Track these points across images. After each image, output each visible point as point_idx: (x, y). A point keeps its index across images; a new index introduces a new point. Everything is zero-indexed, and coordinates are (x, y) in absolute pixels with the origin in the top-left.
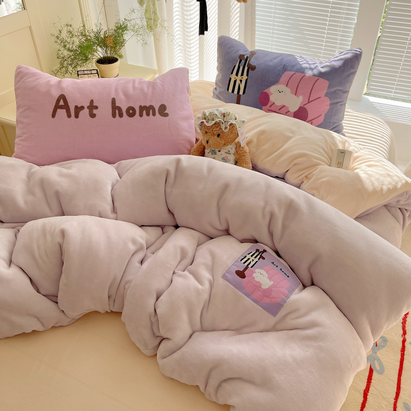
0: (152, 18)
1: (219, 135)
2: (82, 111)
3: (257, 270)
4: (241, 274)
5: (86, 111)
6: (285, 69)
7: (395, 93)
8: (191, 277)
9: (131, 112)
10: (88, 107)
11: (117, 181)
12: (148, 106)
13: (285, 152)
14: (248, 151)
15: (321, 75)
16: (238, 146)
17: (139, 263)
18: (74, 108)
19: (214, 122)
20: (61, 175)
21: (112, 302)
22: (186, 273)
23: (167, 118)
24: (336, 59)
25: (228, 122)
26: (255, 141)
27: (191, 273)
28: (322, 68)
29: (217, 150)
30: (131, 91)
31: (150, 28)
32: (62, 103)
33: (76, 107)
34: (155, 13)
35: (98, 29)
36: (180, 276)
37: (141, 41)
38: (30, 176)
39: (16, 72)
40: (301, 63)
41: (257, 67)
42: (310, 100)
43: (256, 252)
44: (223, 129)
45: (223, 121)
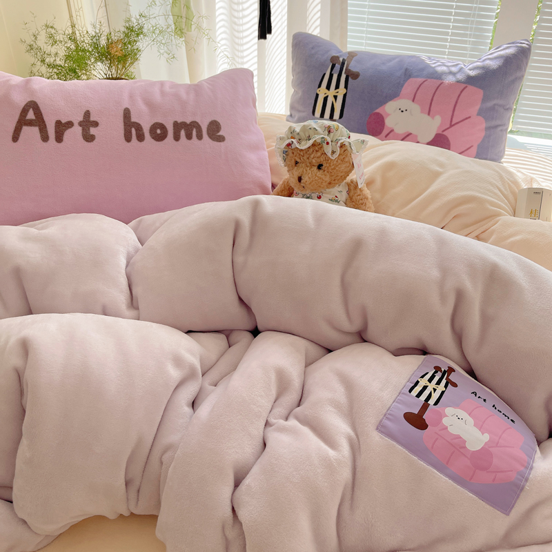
0: (184, 15)
1: (320, 167)
2: (70, 130)
3: (449, 411)
4: (417, 421)
5: (77, 130)
6: (408, 74)
8: (306, 430)
9: (159, 131)
10: (80, 124)
11: (137, 251)
12: (188, 122)
13: (435, 196)
14: (369, 197)
15: (470, 80)
16: (353, 187)
17: (188, 406)
18: (54, 125)
19: (311, 142)
20: (27, 238)
21: (133, 495)
22: (293, 422)
23: (222, 143)
24: (490, 56)
25: (337, 141)
27: (305, 422)
28: (470, 70)
29: (315, 196)
30: (157, 97)
33: (58, 123)
34: (188, 7)
35: (98, 31)
36: (282, 430)
37: (165, 54)
40: (434, 66)
41: (361, 74)
42: (453, 123)
43: (436, 372)
44: (329, 154)
45: (329, 140)
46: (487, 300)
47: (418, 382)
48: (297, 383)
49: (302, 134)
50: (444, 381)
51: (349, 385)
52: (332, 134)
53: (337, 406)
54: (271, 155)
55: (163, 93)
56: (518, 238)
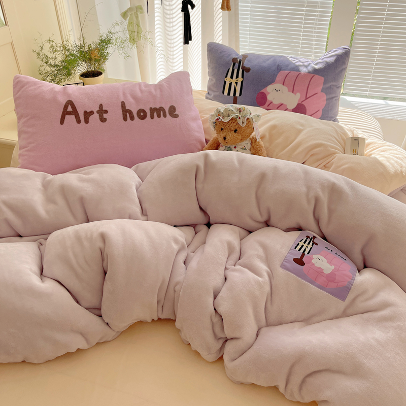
0: (136, 31)
1: (235, 131)
2: (92, 116)
3: (315, 256)
4: (300, 262)
5: (96, 116)
6: (279, 68)
7: (370, 91)
8: (246, 270)
9: (142, 114)
10: (98, 112)
11: (140, 185)
12: (158, 107)
13: (299, 144)
14: (263, 146)
15: (316, 72)
16: (253, 141)
18: (83, 114)
19: (230, 118)
20: (82, 180)
21: (160, 309)
22: (238, 267)
23: (177, 119)
24: (327, 56)
25: (245, 117)
26: (267, 136)
27: (245, 266)
29: (232, 147)
30: (139, 94)
31: (133, 40)
32: (70, 109)
33: (85, 112)
34: (138, 25)
35: (82, 43)
36: (233, 271)
37: (123, 54)
38: (46, 186)
39: (14, 82)
40: (294, 62)
41: (251, 69)
42: (307, 97)
43: (307, 239)
44: (241, 124)
45: (240, 116)
46: (330, 201)
47: (298, 244)
48: (238, 249)
49: (225, 113)
50: (311, 243)
51: (265, 247)
52: (241, 113)
53: (260, 257)
54: (204, 122)
55: (141, 91)
56: (346, 166)
